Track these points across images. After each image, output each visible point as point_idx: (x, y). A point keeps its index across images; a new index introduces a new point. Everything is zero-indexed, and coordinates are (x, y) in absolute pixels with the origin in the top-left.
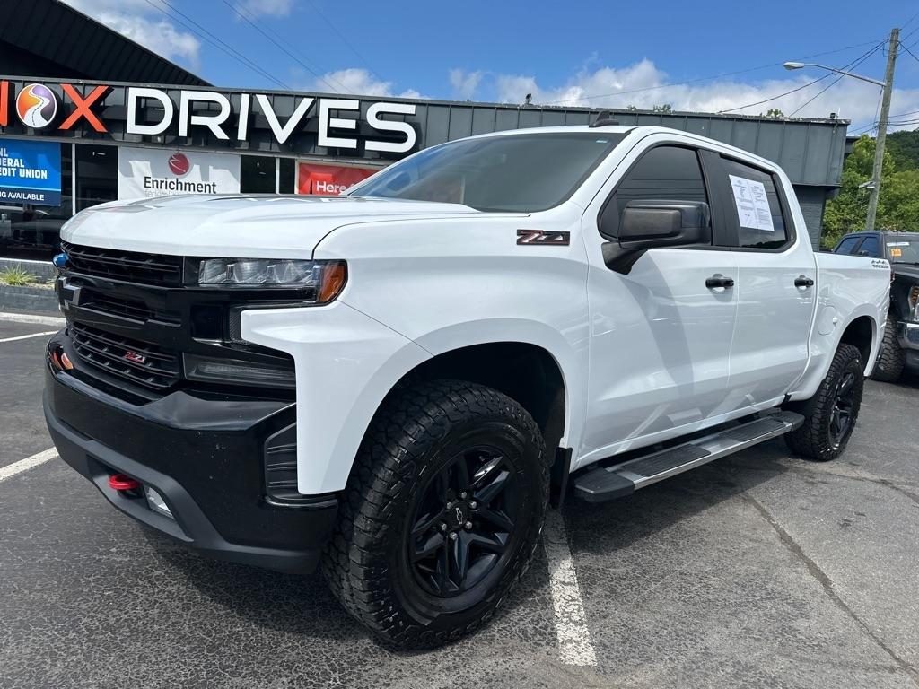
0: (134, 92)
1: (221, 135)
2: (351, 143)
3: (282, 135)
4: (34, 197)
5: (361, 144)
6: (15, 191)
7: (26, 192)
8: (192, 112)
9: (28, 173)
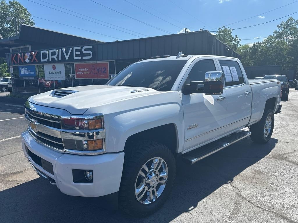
0: (42, 52)
1: (57, 60)
2: (80, 58)
3: (67, 58)
4: (32, 78)
5: (82, 58)
6: (30, 77)
7: (31, 77)
8: (51, 55)
9: (31, 73)
